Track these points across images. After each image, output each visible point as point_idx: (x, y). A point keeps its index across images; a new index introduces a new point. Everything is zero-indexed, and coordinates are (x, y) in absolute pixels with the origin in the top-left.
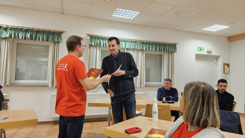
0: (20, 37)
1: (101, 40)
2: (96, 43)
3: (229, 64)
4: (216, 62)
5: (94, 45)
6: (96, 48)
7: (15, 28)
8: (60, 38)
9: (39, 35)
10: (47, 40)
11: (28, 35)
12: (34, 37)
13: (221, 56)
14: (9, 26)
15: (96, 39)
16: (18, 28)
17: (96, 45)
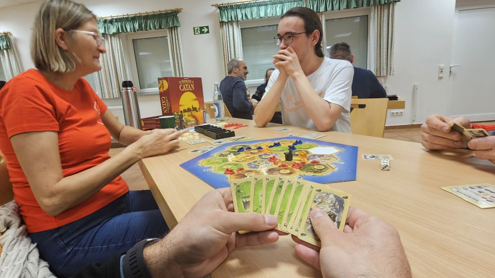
0: (129, 30)
1: (238, 10)
2: (230, 16)
5: (226, 21)
6: (232, 25)
7: (120, 19)
8: (175, 20)
9: (149, 22)
10: (160, 28)
11: (137, 25)
12: (143, 26)
14: (114, 18)
15: (229, 10)
16: (124, 18)
17: (230, 20)
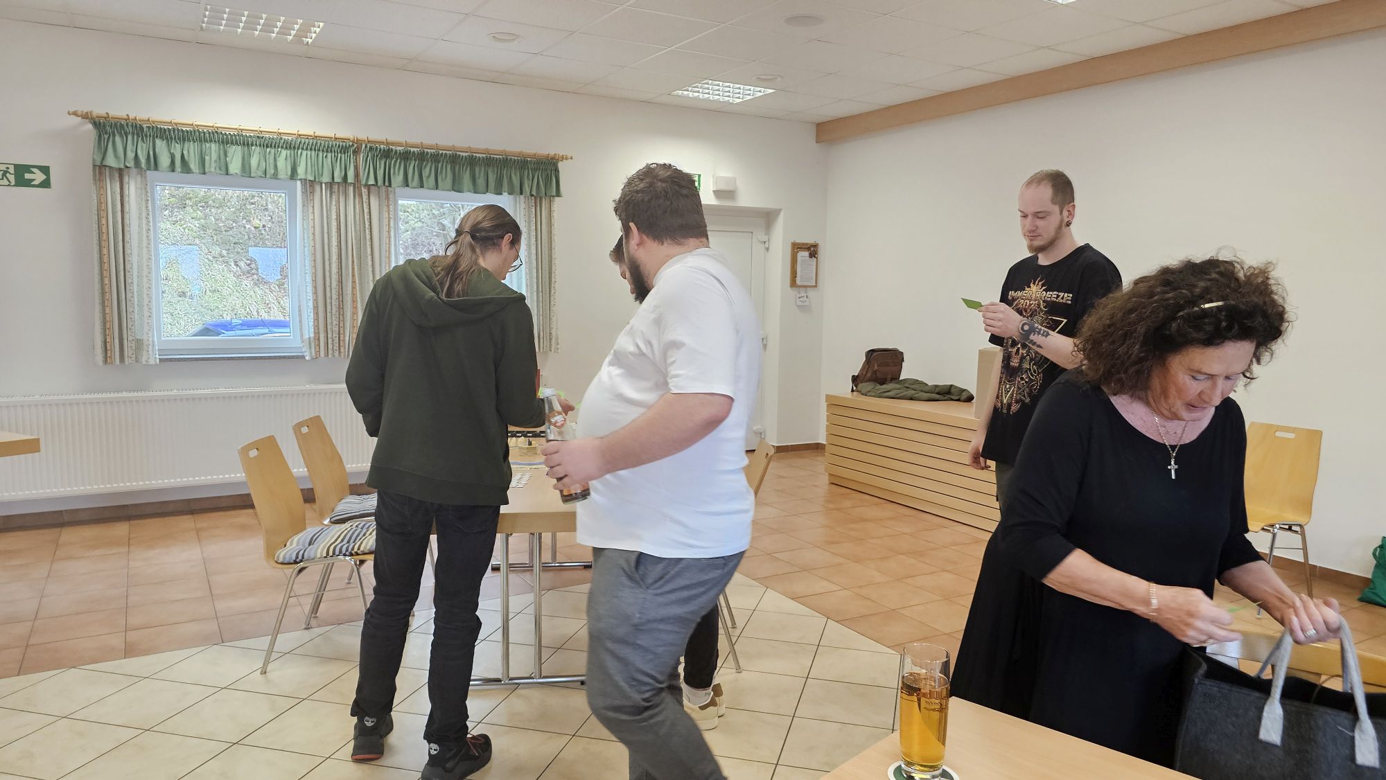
3: (815, 246)
4: (765, 239)
5: (118, 166)
13: (781, 210)
15: (130, 137)
17: (130, 164)
